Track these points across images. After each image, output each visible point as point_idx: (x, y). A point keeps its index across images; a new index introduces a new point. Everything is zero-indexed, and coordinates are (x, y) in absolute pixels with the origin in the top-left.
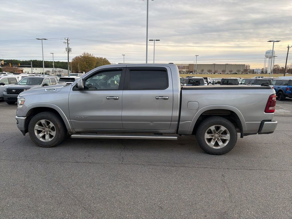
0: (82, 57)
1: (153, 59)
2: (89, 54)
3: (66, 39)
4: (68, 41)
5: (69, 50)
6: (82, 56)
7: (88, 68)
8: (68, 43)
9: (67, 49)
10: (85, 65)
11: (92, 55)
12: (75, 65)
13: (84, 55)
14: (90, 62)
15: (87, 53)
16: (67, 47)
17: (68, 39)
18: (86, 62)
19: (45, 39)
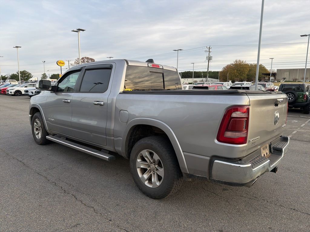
0: (234, 65)
1: (305, 62)
2: (242, 61)
3: (207, 47)
4: (210, 49)
5: (209, 59)
6: (234, 63)
7: (238, 76)
8: (209, 51)
9: (208, 58)
10: (236, 74)
11: (245, 62)
12: (225, 74)
13: (236, 63)
14: (241, 70)
15: (239, 60)
16: (208, 56)
17: (209, 47)
18: (237, 70)
19: (181, 50)
